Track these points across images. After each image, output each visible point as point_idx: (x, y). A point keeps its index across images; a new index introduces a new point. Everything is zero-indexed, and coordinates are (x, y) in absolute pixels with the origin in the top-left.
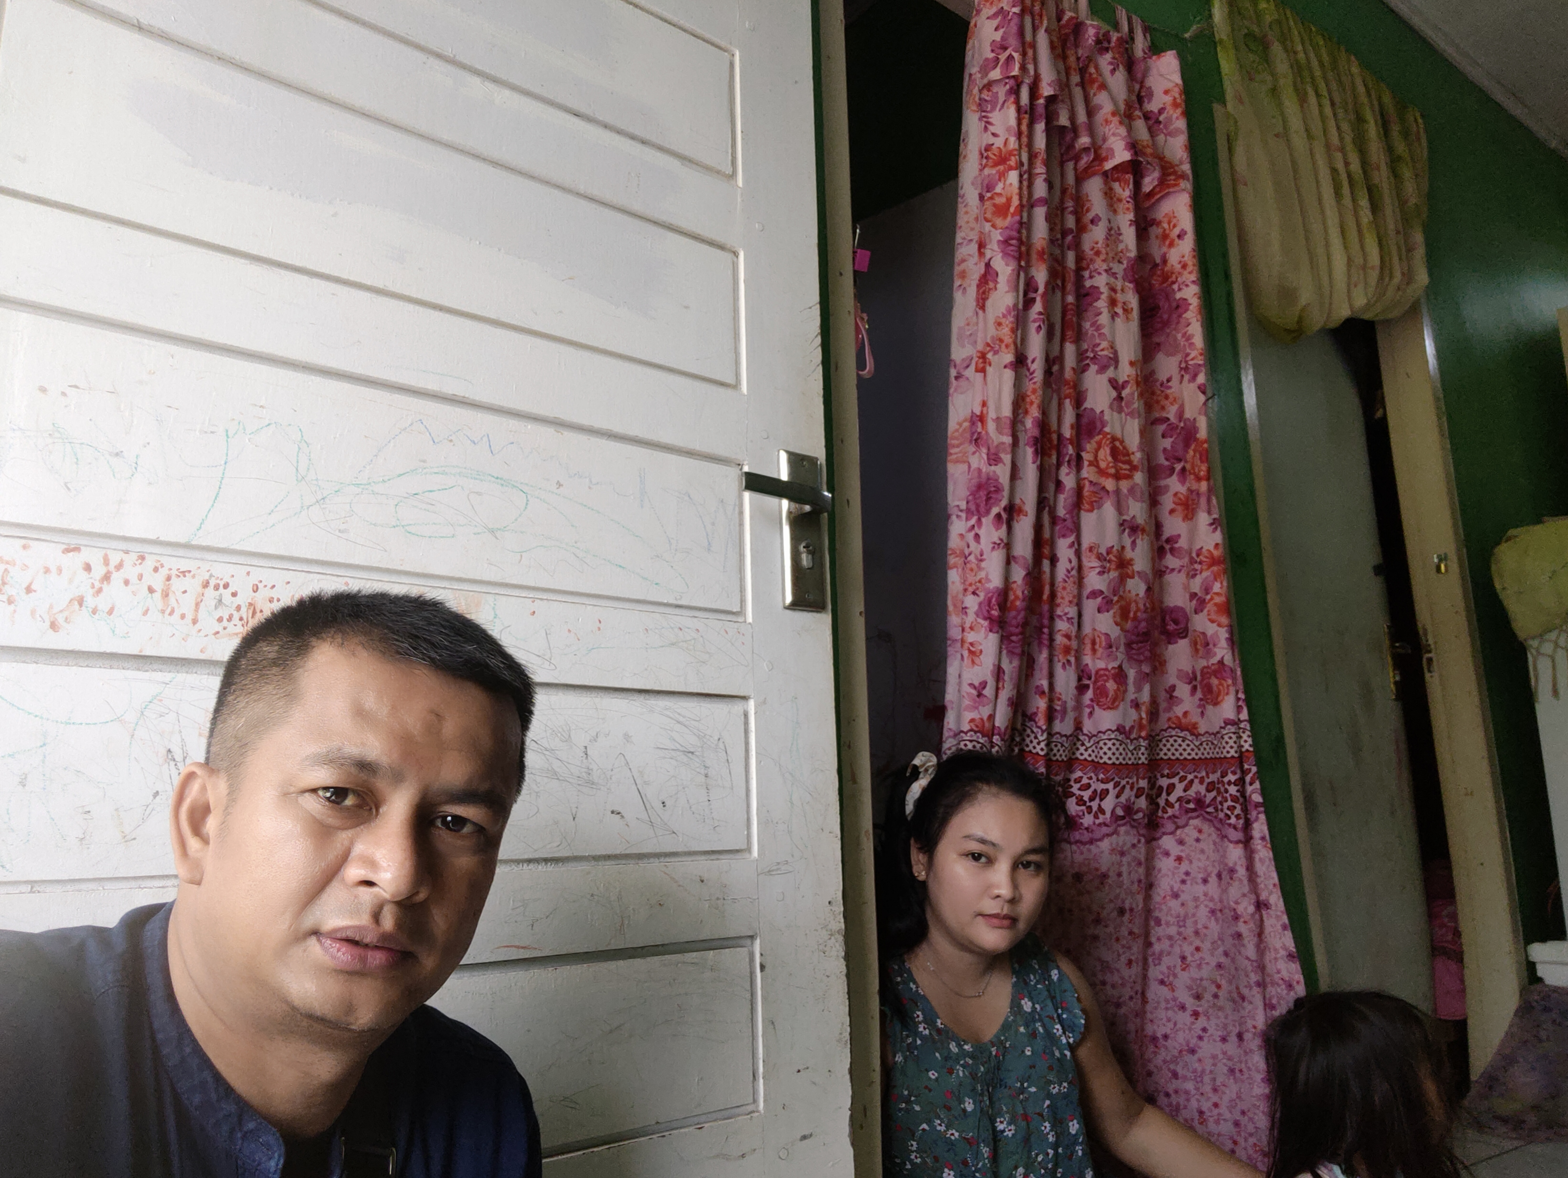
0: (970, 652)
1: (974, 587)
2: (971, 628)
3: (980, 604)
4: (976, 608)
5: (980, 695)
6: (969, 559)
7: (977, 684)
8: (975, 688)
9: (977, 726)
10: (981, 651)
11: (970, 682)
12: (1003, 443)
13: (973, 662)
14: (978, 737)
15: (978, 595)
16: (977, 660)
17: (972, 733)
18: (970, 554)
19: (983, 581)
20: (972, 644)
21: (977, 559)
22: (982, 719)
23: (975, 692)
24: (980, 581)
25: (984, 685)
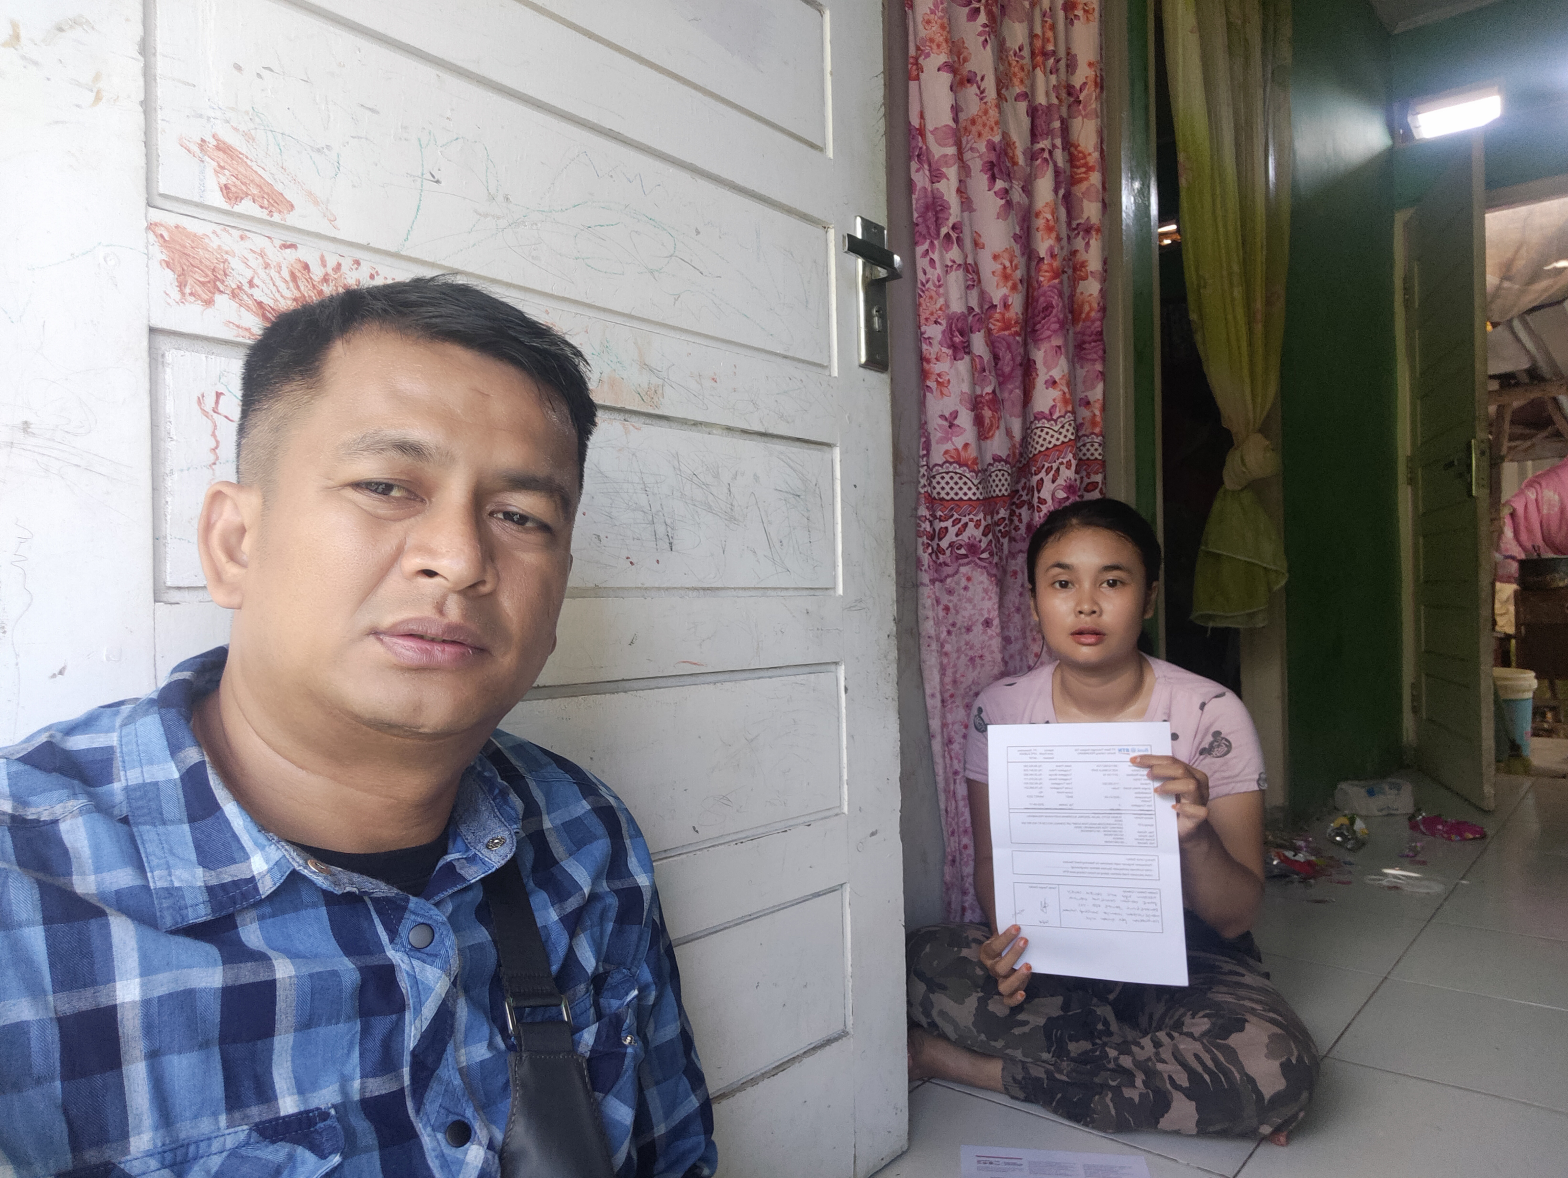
0: (938, 383)
1: (936, 316)
2: (937, 359)
3: (944, 332)
4: (939, 337)
5: (951, 426)
6: (927, 286)
7: (947, 415)
8: (946, 419)
9: (952, 457)
10: (949, 381)
11: (941, 413)
12: (946, 156)
13: (942, 393)
14: (955, 468)
15: (940, 324)
16: (945, 390)
17: (948, 465)
18: (927, 282)
19: (943, 308)
20: (939, 375)
21: (935, 285)
22: (957, 450)
23: (946, 424)
24: (940, 309)
25: (955, 415)
